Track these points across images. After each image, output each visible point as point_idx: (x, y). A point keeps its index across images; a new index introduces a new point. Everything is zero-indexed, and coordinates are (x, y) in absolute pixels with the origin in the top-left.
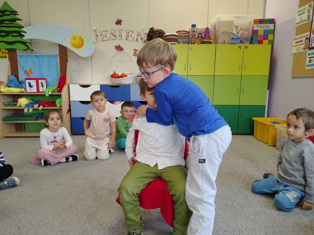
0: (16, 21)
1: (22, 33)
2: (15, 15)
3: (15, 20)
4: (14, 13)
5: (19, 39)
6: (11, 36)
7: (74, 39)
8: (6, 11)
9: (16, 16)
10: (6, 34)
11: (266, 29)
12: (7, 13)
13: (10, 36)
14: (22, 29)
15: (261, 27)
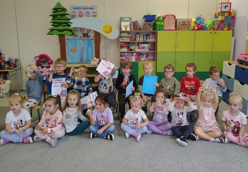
0: (66, 15)
1: (69, 24)
2: (65, 11)
3: (64, 15)
4: (64, 10)
7: (105, 27)
8: (59, 8)
12: (59, 10)
13: (61, 26)
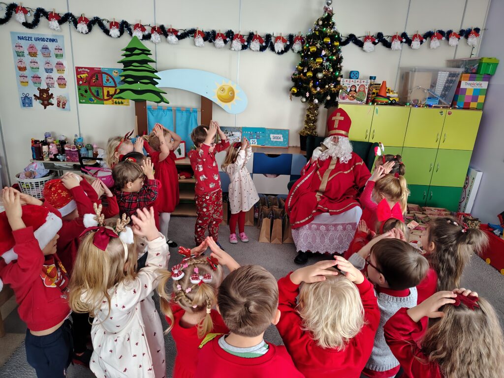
0: (149, 63)
2: (147, 54)
3: (146, 62)
4: (145, 52)
5: (150, 87)
6: (140, 82)
7: (222, 91)
8: (135, 49)
9: (148, 56)
10: (133, 80)
11: (477, 88)
12: (137, 52)
14: (155, 74)
15: (470, 84)
